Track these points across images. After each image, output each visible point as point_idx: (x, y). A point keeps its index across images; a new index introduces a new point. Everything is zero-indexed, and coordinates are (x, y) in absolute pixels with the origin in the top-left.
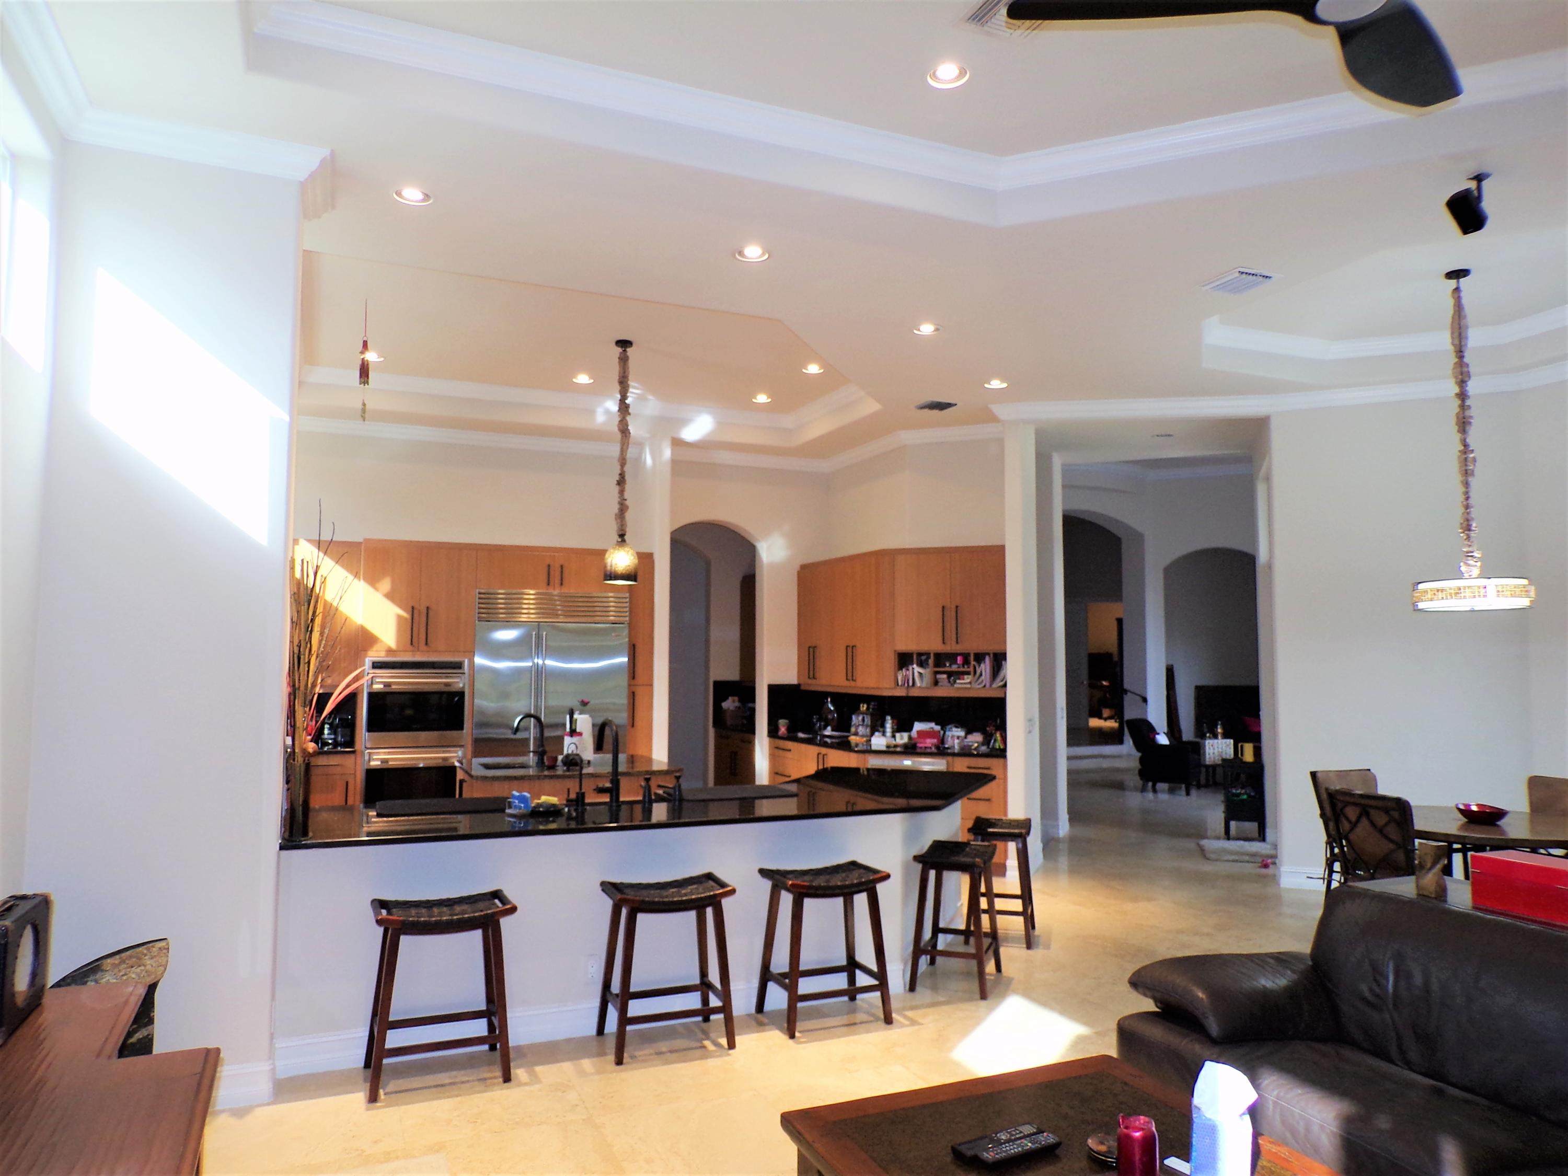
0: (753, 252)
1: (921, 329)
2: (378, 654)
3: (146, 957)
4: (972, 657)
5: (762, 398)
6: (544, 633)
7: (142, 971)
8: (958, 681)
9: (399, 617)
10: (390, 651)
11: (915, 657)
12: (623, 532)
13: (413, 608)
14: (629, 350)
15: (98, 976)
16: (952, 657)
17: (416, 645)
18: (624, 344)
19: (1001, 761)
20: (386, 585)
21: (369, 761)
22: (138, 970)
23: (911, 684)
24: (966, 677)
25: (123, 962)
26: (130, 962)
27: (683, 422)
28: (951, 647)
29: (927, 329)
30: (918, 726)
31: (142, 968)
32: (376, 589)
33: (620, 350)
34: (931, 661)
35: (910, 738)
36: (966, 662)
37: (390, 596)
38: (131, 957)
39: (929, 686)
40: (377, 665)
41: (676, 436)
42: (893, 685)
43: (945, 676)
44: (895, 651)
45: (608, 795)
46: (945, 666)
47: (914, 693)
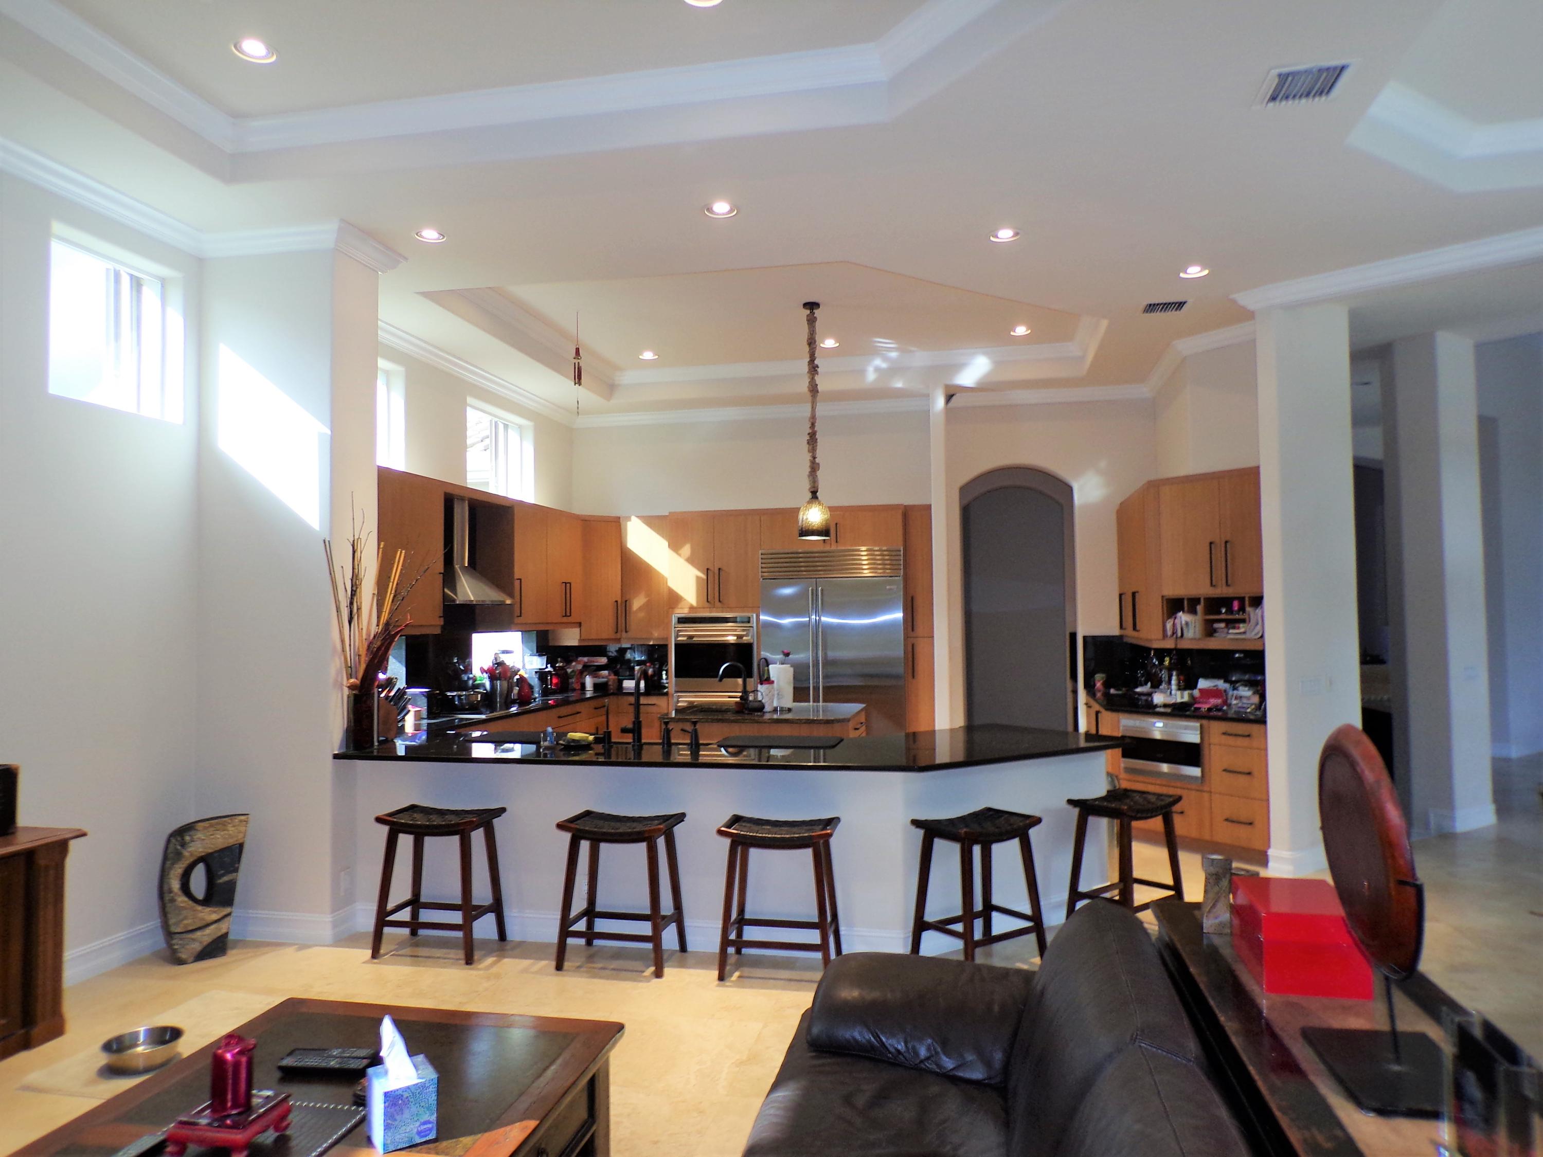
0: (721, 208)
1: (999, 236)
2: (683, 612)
3: (229, 825)
4: (1247, 602)
5: (1021, 330)
6: (820, 588)
7: (225, 834)
8: (1231, 631)
9: (698, 578)
10: (692, 608)
11: (1186, 603)
12: (815, 489)
13: (708, 569)
14: (817, 312)
15: (192, 833)
16: (1226, 602)
17: (712, 602)
18: (812, 306)
19: (1262, 726)
20: (687, 550)
21: (678, 702)
22: (222, 833)
23: (1179, 634)
24: (1241, 625)
25: (211, 826)
26: (218, 827)
27: (958, 367)
28: (1221, 591)
29: (1005, 234)
30: (1203, 684)
31: (226, 832)
32: (680, 555)
33: (808, 312)
34: (1200, 608)
35: (1191, 696)
36: (1242, 609)
37: (691, 560)
38: (218, 824)
39: (1198, 635)
40: (682, 620)
41: (949, 382)
42: (1161, 636)
43: (1222, 625)
44: (1163, 597)
45: (631, 735)
46: (1220, 613)
47: (1184, 645)
